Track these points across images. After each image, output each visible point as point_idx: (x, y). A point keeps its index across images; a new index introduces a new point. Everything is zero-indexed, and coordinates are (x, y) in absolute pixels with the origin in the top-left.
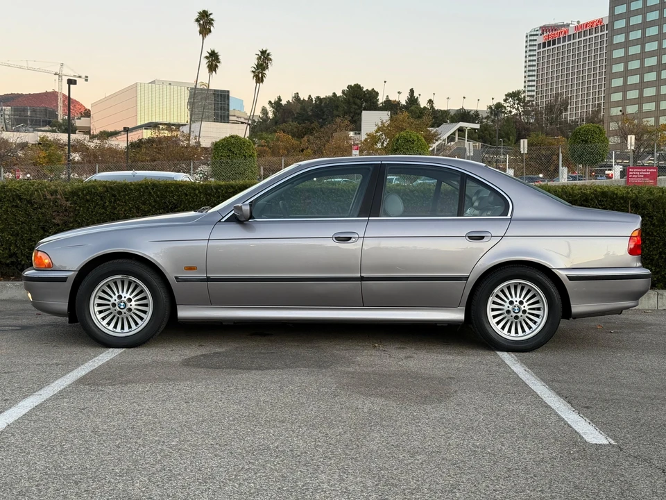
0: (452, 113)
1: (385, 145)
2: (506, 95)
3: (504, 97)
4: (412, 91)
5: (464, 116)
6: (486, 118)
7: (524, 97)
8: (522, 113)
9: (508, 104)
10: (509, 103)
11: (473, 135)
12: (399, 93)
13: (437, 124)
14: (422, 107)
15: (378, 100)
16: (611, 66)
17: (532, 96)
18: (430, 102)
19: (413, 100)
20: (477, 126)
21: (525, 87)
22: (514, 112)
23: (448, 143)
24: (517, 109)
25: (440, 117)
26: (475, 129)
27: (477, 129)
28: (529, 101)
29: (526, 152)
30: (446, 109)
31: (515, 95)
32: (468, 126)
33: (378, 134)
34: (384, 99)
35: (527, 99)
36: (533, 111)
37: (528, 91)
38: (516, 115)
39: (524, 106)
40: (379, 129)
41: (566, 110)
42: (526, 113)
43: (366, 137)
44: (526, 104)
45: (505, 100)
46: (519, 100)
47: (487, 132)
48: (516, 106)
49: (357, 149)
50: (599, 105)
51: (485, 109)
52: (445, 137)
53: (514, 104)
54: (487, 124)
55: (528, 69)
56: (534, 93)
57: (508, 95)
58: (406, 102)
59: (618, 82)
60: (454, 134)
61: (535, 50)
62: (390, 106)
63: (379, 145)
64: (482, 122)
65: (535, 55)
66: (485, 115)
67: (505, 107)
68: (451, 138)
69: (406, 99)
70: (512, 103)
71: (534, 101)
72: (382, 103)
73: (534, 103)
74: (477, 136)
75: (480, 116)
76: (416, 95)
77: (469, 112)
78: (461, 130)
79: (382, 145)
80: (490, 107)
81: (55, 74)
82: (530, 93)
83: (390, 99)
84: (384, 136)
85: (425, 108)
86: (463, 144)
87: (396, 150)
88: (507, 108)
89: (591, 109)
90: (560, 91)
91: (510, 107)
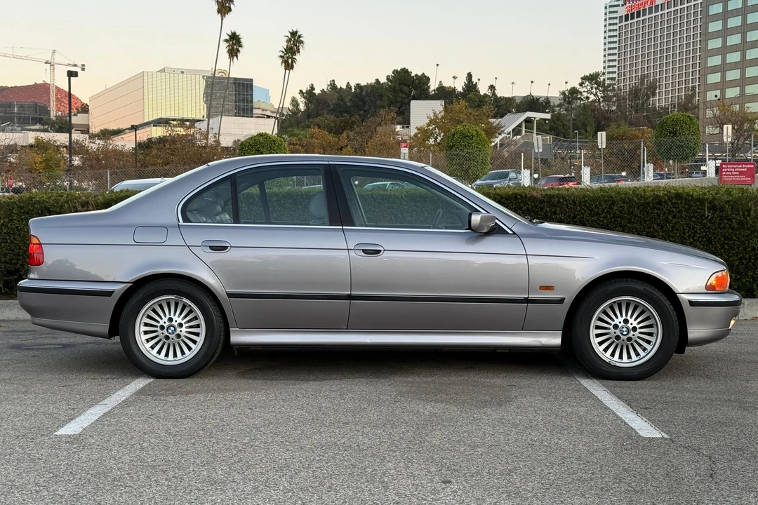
0: (518, 101)
1: (438, 141)
2: (582, 78)
3: (580, 81)
4: (470, 76)
5: (532, 104)
6: (558, 106)
7: (604, 80)
8: (601, 99)
9: (584, 89)
10: (586, 87)
11: (543, 127)
12: (454, 78)
13: (500, 114)
14: (482, 93)
15: (429, 87)
16: (706, 41)
17: (614, 79)
18: (492, 87)
19: (471, 87)
20: (548, 116)
21: (604, 68)
22: (592, 98)
23: (513, 137)
24: (596, 95)
25: (503, 106)
26: (545, 120)
27: (548, 120)
28: (609, 85)
29: (604, 147)
30: (510, 96)
31: (592, 78)
32: (537, 116)
33: (431, 128)
34: (437, 86)
35: (607, 82)
36: (614, 96)
37: (609, 73)
38: (594, 101)
39: (603, 91)
40: (431, 122)
41: (654, 94)
42: (607, 99)
43: (416, 131)
44: (605, 89)
45: (581, 85)
46: (598, 83)
47: (559, 122)
48: (594, 91)
49: (406, 147)
50: (693, 88)
51: (557, 95)
52: (510, 129)
53: (592, 88)
54: (560, 114)
55: (608, 46)
56: (615, 75)
57: (585, 78)
58: (463, 89)
59: (715, 61)
60: (520, 125)
61: (616, 24)
62: (444, 94)
63: (432, 141)
64: (553, 111)
65: (616, 30)
66: (557, 102)
67: (581, 93)
68: (517, 131)
69: (463, 84)
70: (589, 87)
71: (615, 84)
72: (434, 90)
73: (616, 87)
74: (548, 127)
75: (552, 104)
76: (474, 80)
77: (538, 100)
78: (528, 121)
79: (435, 141)
80: (563, 93)
81: (46, 63)
82: (611, 76)
83: (444, 85)
84: (437, 130)
85: (485, 95)
86: (530, 138)
87: (451, 147)
88: (584, 93)
89: (683, 93)
90: (646, 72)
91: (587, 92)
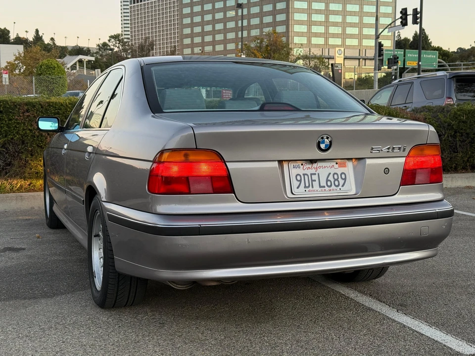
0: (70, 49)
1: (22, 71)
2: (110, 37)
3: (109, 39)
4: (37, 31)
5: (78, 51)
6: (95, 53)
7: (123, 38)
8: (122, 51)
9: (111, 44)
10: (112, 42)
12: (26, 31)
13: (62, 56)
14: (46, 43)
15: (9, 37)
16: (182, 19)
17: (128, 38)
18: (52, 39)
19: (38, 38)
20: (93, 59)
21: (122, 31)
22: (116, 49)
23: (71, 71)
24: (118, 47)
25: (64, 52)
26: (91, 61)
27: (93, 61)
28: (126, 42)
30: (64, 45)
31: (116, 37)
32: (85, 58)
33: (16, 62)
34: (15, 36)
35: (125, 40)
36: (130, 49)
37: (125, 35)
38: (117, 51)
39: (122, 46)
40: (17, 59)
41: (153, 49)
42: (125, 50)
43: (6, 64)
44: (124, 44)
45: (109, 41)
46: (119, 40)
47: (97, 63)
48: (117, 45)
49: (6, 73)
50: (175, 47)
51: (95, 46)
52: (69, 66)
53: (116, 43)
54: (98, 57)
55: (123, 18)
56: (129, 37)
57: (111, 37)
58: (33, 39)
59: (187, 31)
60: (75, 64)
61: (128, 5)
62: (19, 41)
63: (17, 71)
65: (128, 9)
66: (95, 51)
67: (109, 46)
68: (73, 67)
69: (33, 36)
70: (114, 43)
71: (129, 42)
72: (13, 39)
75: (92, 52)
76: (40, 34)
77: (83, 48)
78: (80, 61)
79: (20, 71)
80: (99, 45)
82: (127, 36)
83: (20, 36)
84: (21, 64)
85: (48, 44)
86: (82, 72)
87: (40, 75)
88: (111, 46)
89: (169, 49)
90: (147, 36)
91: (113, 45)
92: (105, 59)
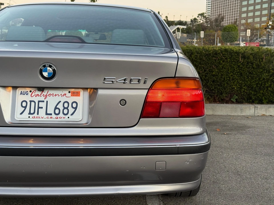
0: (176, 22)
2: (198, 15)
3: (198, 16)
5: (180, 23)
6: (190, 24)
7: (206, 15)
8: (205, 22)
9: (199, 18)
11: (183, 31)
16: (242, 2)
17: (209, 15)
18: (167, 17)
21: (206, 11)
22: (202, 22)
24: (203, 21)
25: (170, 24)
26: (184, 28)
28: (208, 17)
29: (203, 37)
30: (173, 20)
31: (202, 15)
32: (181, 27)
35: (207, 16)
36: (209, 21)
37: (208, 13)
38: (202, 23)
39: (206, 19)
41: (223, 21)
42: (207, 22)
45: (198, 17)
46: (204, 17)
47: (190, 30)
48: (202, 19)
50: (237, 19)
51: (190, 20)
53: (202, 18)
54: (190, 27)
55: (208, 3)
56: (210, 14)
57: (199, 15)
59: (244, 9)
60: (175, 30)
64: (188, 26)
66: (189, 23)
67: (198, 20)
68: (174, 32)
70: (201, 18)
71: (209, 17)
73: (210, 18)
74: (186, 31)
75: (187, 23)
77: (183, 22)
78: (178, 29)
82: (208, 14)
88: (199, 20)
89: (233, 21)
90: (220, 13)
91: (200, 19)
92: (194, 28)
